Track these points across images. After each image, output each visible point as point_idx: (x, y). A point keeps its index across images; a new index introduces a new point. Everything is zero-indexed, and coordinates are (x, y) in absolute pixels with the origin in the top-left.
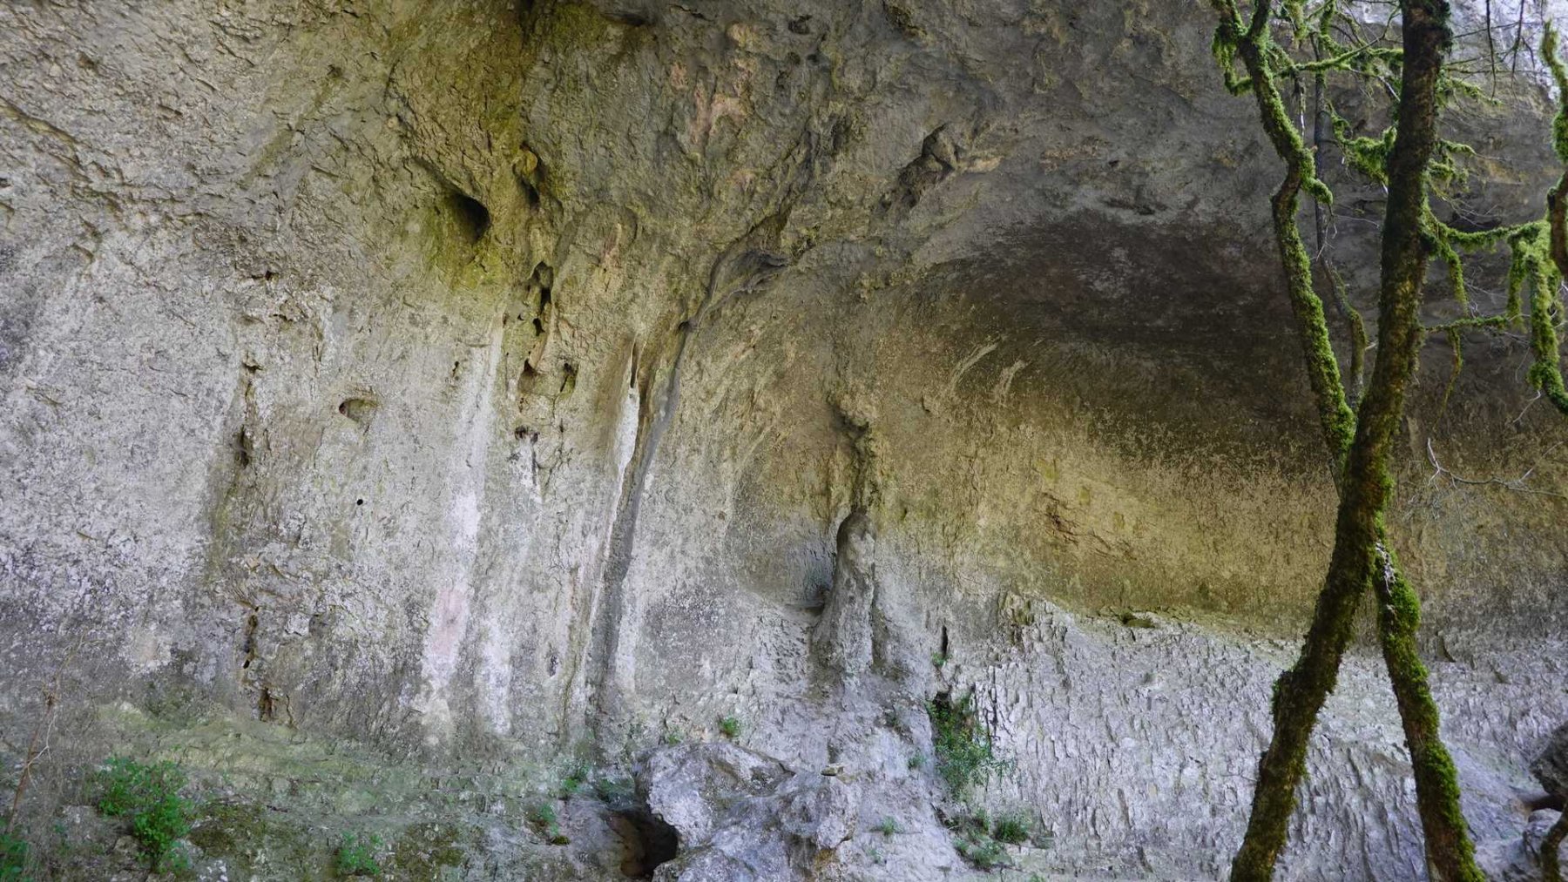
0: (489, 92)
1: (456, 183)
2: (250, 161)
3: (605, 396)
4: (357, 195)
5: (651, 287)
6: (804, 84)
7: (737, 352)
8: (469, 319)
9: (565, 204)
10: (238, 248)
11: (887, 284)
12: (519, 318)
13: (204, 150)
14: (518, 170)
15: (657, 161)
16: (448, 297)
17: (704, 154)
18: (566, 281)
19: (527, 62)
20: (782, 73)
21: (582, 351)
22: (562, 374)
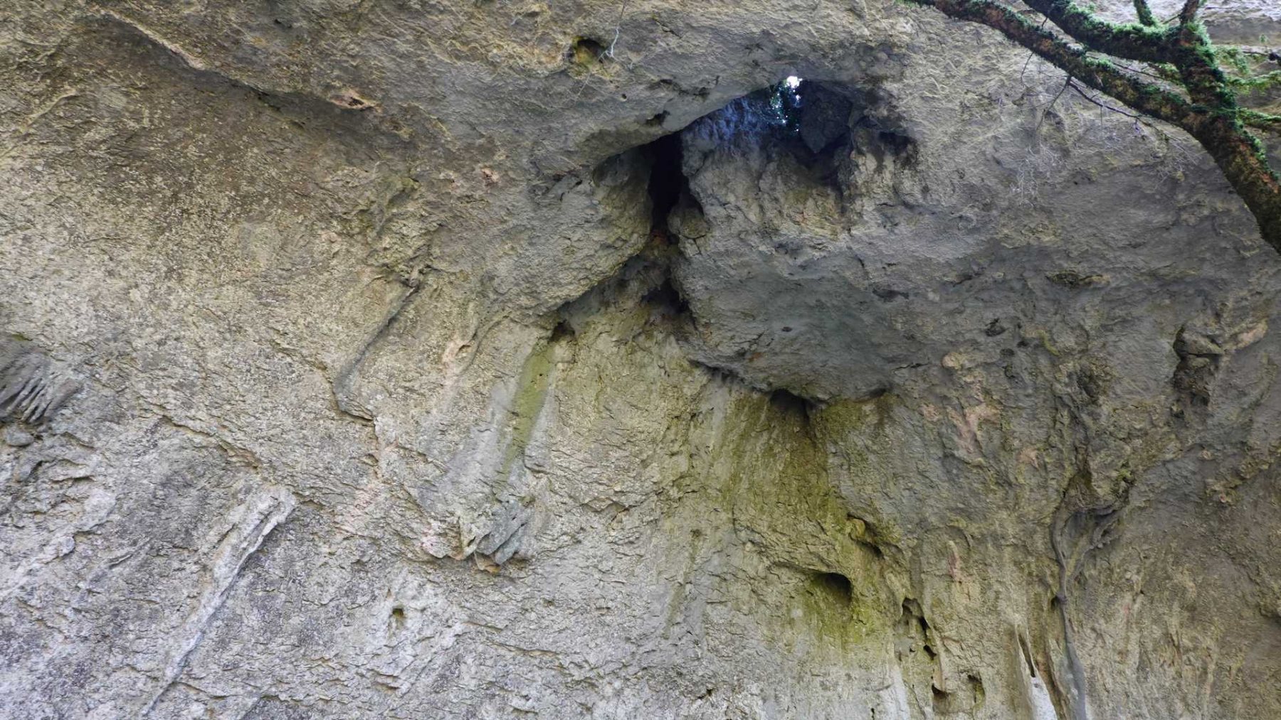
0: (805, 492)
1: (811, 567)
2: (662, 619)
3: (1016, 693)
4: (745, 608)
5: (1007, 580)
6: (1029, 366)
7: (1126, 604)
8: (867, 668)
9: (899, 545)
10: (679, 681)
11: (1243, 479)
12: (911, 651)
13: (632, 624)
14: (853, 536)
15: (952, 480)
16: (844, 657)
17: (984, 456)
18: (933, 605)
19: (822, 459)
20: (1005, 368)
21: (977, 660)
22: (970, 685)
